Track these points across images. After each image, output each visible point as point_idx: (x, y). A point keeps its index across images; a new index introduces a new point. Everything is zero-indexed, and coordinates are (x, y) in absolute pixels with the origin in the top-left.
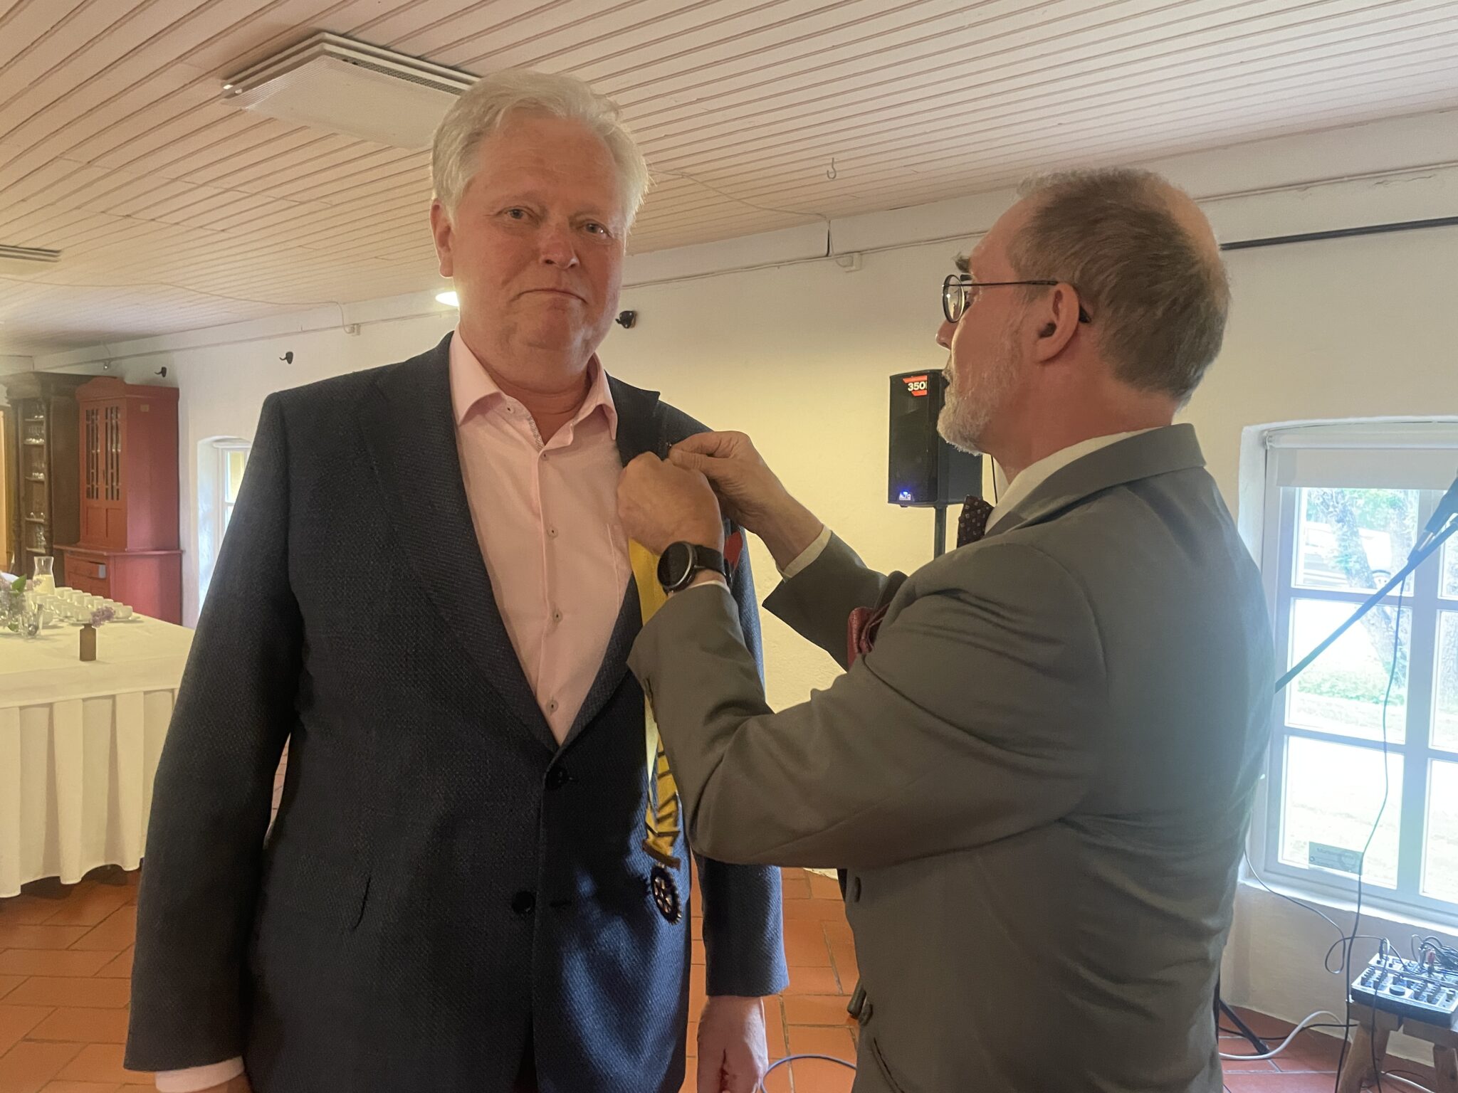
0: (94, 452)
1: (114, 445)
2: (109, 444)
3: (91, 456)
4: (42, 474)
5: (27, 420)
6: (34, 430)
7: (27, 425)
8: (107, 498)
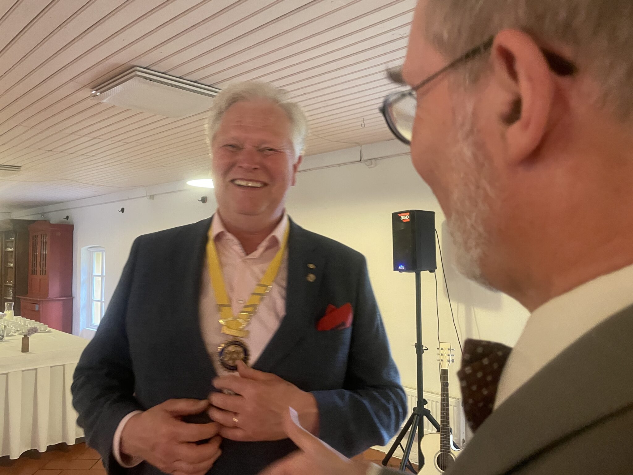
0: (35, 254)
1: (44, 251)
2: (42, 250)
3: (34, 255)
4: (12, 264)
5: (6, 240)
6: (9, 244)
7: (6, 242)
8: (40, 275)
